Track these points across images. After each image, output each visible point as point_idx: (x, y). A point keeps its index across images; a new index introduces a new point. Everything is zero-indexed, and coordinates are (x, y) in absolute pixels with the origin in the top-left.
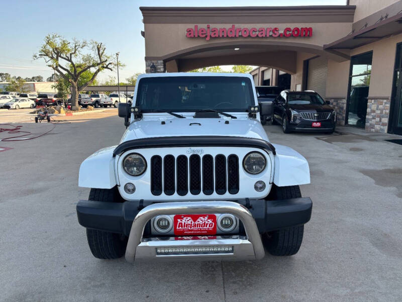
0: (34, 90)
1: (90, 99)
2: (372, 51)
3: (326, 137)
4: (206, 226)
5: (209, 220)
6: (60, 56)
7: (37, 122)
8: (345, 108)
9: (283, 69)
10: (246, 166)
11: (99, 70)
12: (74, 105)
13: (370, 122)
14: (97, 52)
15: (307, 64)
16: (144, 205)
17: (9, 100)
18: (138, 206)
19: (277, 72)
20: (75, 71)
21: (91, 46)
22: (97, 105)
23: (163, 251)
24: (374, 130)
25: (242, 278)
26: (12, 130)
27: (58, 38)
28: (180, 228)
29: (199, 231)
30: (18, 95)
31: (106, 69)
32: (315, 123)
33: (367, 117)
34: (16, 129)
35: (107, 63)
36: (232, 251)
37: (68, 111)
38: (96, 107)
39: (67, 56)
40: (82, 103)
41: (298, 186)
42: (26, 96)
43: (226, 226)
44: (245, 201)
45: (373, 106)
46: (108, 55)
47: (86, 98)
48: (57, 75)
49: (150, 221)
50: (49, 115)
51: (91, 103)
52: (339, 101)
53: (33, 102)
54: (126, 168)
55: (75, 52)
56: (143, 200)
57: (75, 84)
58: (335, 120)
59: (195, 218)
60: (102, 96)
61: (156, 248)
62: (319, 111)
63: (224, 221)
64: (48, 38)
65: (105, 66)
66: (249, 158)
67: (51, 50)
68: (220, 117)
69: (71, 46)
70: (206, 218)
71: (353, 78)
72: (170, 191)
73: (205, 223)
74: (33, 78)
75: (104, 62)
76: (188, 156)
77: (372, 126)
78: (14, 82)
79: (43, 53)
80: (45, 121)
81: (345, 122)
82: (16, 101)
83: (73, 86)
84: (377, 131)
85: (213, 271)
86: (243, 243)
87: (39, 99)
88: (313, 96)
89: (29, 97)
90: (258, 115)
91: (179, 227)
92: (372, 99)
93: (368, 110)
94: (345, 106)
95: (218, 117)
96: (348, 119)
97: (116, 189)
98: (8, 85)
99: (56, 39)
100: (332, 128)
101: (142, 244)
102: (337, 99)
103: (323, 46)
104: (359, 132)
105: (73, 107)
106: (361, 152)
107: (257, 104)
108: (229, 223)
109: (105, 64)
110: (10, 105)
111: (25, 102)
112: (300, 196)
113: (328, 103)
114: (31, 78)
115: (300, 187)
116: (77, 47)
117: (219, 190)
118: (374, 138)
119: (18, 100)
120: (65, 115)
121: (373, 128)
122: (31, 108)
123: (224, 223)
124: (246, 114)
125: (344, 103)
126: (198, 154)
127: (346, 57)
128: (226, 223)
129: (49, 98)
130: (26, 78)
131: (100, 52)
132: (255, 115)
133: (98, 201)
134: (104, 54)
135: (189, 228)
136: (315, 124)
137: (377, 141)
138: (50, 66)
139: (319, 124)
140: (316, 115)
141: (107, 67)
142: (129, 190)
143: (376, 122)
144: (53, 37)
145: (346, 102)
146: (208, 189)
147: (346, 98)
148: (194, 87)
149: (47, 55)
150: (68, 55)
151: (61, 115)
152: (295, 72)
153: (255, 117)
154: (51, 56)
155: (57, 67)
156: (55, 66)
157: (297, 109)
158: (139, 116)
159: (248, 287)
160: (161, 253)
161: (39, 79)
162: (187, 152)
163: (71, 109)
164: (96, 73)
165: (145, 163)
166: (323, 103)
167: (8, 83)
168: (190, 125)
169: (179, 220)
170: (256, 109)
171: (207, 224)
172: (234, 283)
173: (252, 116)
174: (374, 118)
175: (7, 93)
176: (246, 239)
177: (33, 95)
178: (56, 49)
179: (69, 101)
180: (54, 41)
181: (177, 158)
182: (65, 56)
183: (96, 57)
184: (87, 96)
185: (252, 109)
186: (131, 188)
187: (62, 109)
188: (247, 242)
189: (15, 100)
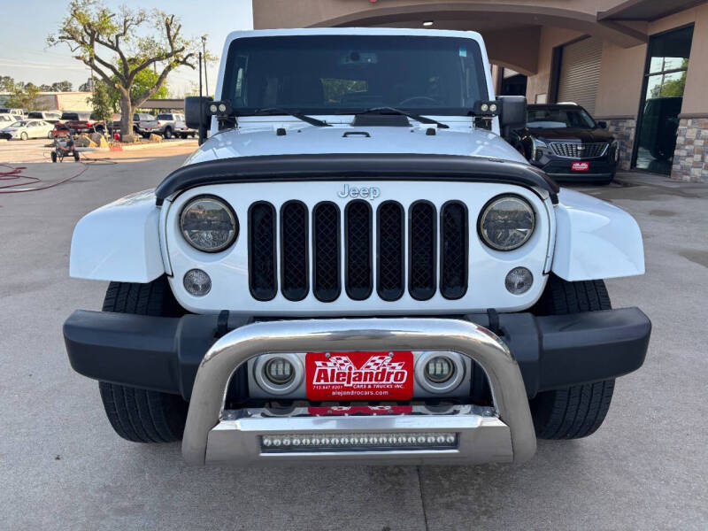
0: (57, 107)
1: (156, 123)
2: (694, 23)
3: (598, 191)
4: (388, 380)
5: (393, 364)
6: (98, 40)
7: (54, 160)
8: (632, 138)
9: (513, 65)
10: (485, 232)
11: (169, 68)
12: (125, 132)
13: (682, 162)
14: (165, 32)
15: (559, 54)
16: (230, 323)
17: (10, 123)
18: (216, 326)
19: (501, 72)
20: (126, 69)
21: (155, 21)
22: (169, 133)
23: (277, 442)
24: (688, 178)
25: (467, 494)
26: (6, 174)
27: (93, 6)
28: (322, 382)
29: (367, 389)
30: (25, 114)
31: (183, 67)
32: (578, 164)
33: (676, 152)
34: (15, 172)
35: (185, 54)
36: (454, 445)
37: (115, 144)
38: (166, 138)
39: (110, 41)
40: (141, 130)
41: (601, 281)
42: (40, 116)
43: (438, 379)
44: (487, 317)
45: (690, 130)
46: (187, 39)
47: (148, 120)
48: (95, 79)
49: (245, 365)
50: (77, 149)
51: (158, 130)
52: (620, 124)
53: (52, 127)
54: (186, 233)
55: (124, 33)
56: (228, 311)
57: (127, 93)
58: (616, 159)
59: (359, 358)
60: (177, 116)
61: (260, 436)
62: (585, 140)
63: (431, 368)
64: (74, 5)
65: (181, 60)
66: (492, 211)
67: (81, 28)
68: (411, 126)
69: (117, 21)
70: (388, 359)
71: (651, 78)
72: (295, 290)
73: (384, 370)
74: (55, 85)
75: (178, 51)
76: (342, 205)
77: (686, 171)
78: (20, 92)
79: (66, 34)
80: (69, 160)
81: (632, 165)
82: (21, 125)
83: (123, 98)
84: (695, 181)
85: (396, 475)
86: (485, 425)
87: (63, 122)
88: (573, 114)
89: (46, 118)
90: (495, 121)
91: (318, 380)
92: (687, 118)
93: (680, 140)
94: (633, 132)
95: (407, 124)
96: (636, 159)
97: (163, 282)
98: (8, 98)
99: (90, 7)
100: (609, 174)
101: (224, 426)
102: (617, 120)
103: (596, 15)
104: (660, 181)
105: (124, 136)
106: (672, 218)
107: (492, 97)
108: (445, 372)
109: (182, 56)
110: (11, 133)
111: (38, 126)
112: (609, 306)
113: (603, 125)
114: (51, 85)
115: (606, 283)
116: (128, 23)
117: (418, 289)
118: (693, 191)
119: (25, 124)
120: (108, 149)
121: (687, 174)
122: (48, 138)
123: (431, 372)
124: (467, 121)
125: (630, 128)
126: (367, 199)
127: (640, 37)
128: (438, 372)
129: (81, 119)
130: (43, 86)
131: (172, 33)
132: (490, 123)
133: (124, 311)
134: (177, 37)
135: (345, 384)
136: (577, 166)
137: (699, 197)
138: (78, 58)
139: (584, 166)
140: (579, 148)
141: (184, 62)
142: (196, 287)
143: (694, 162)
144: (84, 4)
145: (635, 125)
146: (390, 286)
147: (636, 118)
148: (353, 59)
149: (73, 38)
150: (113, 38)
151: (102, 149)
152: (535, 71)
153: (489, 127)
154: (80, 39)
155: (91, 60)
156: (88, 59)
157: (542, 136)
158: (228, 123)
159: (484, 519)
160: (273, 448)
161: (65, 87)
162: (339, 193)
163: (120, 139)
164: (165, 73)
165: (233, 222)
166: (592, 125)
167: (8, 93)
168: (345, 135)
169: (319, 363)
170: (493, 108)
171: (390, 374)
172: (449, 506)
173: (482, 123)
174: (689, 155)
175: (6, 111)
176: (493, 415)
177: (52, 115)
178: (89, 25)
179: (117, 125)
180: (86, 11)
181: (314, 210)
182: (105, 40)
183: (163, 42)
184: (150, 118)
185: (484, 107)
186: (198, 280)
187: (102, 140)
188: (495, 422)
189: (19, 124)
